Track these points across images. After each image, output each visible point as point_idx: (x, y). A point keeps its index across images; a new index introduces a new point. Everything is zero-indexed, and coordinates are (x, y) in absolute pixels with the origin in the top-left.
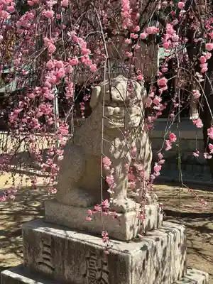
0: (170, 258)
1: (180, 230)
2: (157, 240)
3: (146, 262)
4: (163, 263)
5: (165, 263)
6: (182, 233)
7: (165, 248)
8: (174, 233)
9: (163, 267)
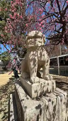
0: (59, 111)
1: (64, 95)
2: (50, 100)
3: (40, 116)
4: (54, 115)
5: (55, 114)
6: (66, 97)
7: (55, 106)
8: (61, 96)
9: (54, 117)
